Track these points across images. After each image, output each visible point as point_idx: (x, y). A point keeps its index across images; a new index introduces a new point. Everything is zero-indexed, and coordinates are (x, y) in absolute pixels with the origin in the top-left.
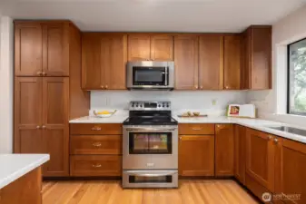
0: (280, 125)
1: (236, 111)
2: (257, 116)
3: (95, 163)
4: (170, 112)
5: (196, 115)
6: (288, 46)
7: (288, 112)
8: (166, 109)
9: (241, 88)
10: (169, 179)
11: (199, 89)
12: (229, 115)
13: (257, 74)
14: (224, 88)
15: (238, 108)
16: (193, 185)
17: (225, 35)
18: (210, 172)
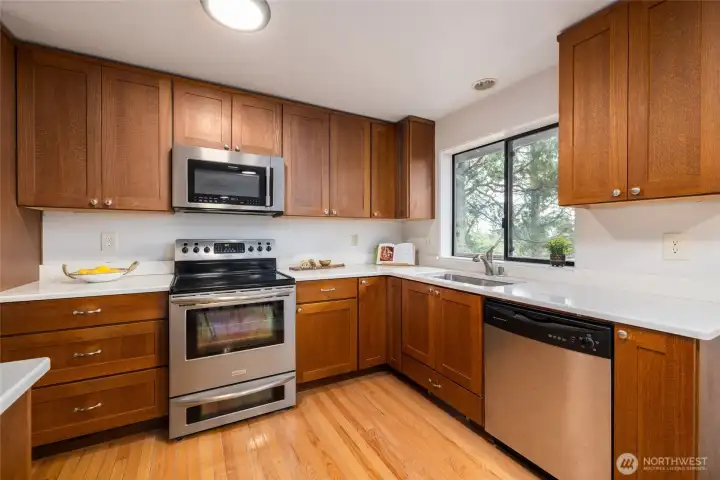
0: (443, 272)
1: (388, 255)
2: (417, 263)
3: (82, 400)
4: (273, 261)
5: (325, 265)
6: (453, 156)
7: (453, 254)
8: (265, 254)
9: (396, 217)
10: (278, 393)
11: (330, 215)
12: (379, 262)
13: (417, 196)
14: (372, 216)
15: (391, 249)
16: (323, 396)
17: (373, 122)
18: (350, 365)
